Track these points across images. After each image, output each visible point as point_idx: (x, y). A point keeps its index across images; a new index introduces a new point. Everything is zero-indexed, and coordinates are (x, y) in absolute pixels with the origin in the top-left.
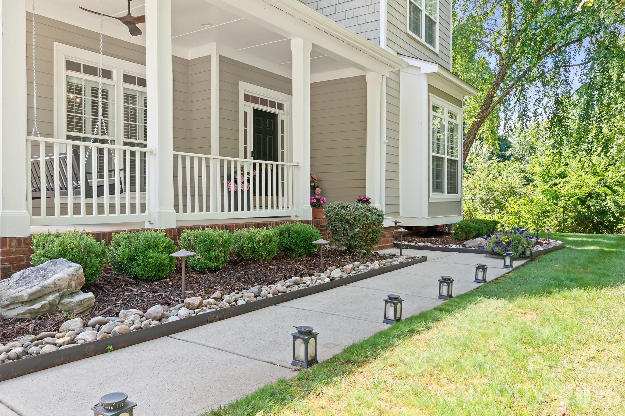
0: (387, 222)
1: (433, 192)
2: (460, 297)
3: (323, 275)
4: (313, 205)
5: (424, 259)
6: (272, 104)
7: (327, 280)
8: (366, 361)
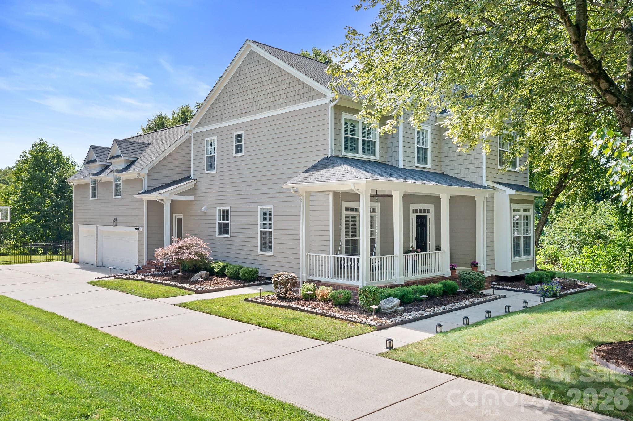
0: (487, 274)
1: (514, 257)
2: (513, 313)
3: (462, 303)
4: (451, 269)
5: (505, 296)
6: (424, 211)
7: (464, 305)
8: (481, 325)
